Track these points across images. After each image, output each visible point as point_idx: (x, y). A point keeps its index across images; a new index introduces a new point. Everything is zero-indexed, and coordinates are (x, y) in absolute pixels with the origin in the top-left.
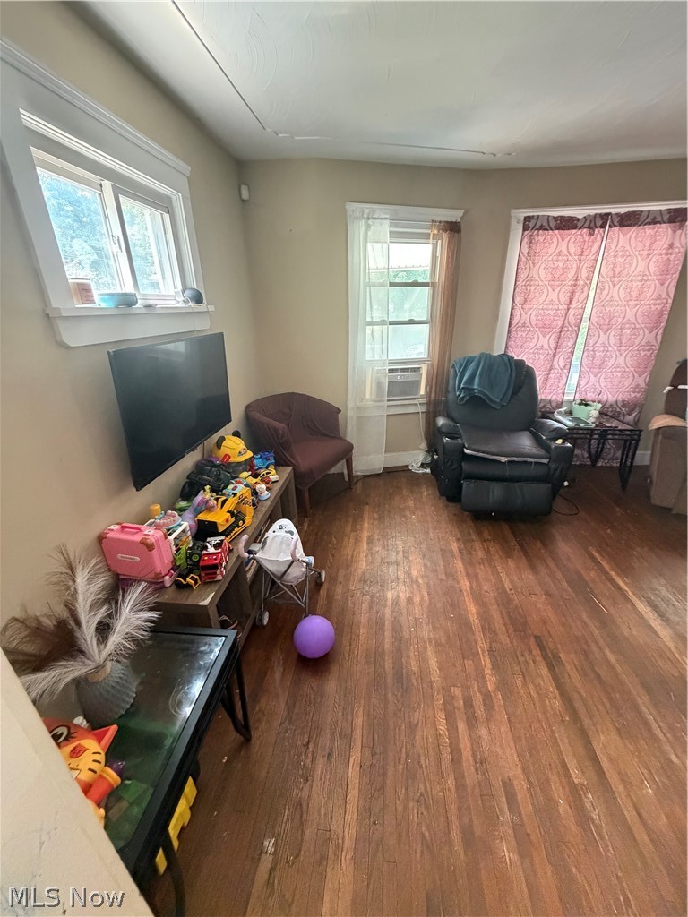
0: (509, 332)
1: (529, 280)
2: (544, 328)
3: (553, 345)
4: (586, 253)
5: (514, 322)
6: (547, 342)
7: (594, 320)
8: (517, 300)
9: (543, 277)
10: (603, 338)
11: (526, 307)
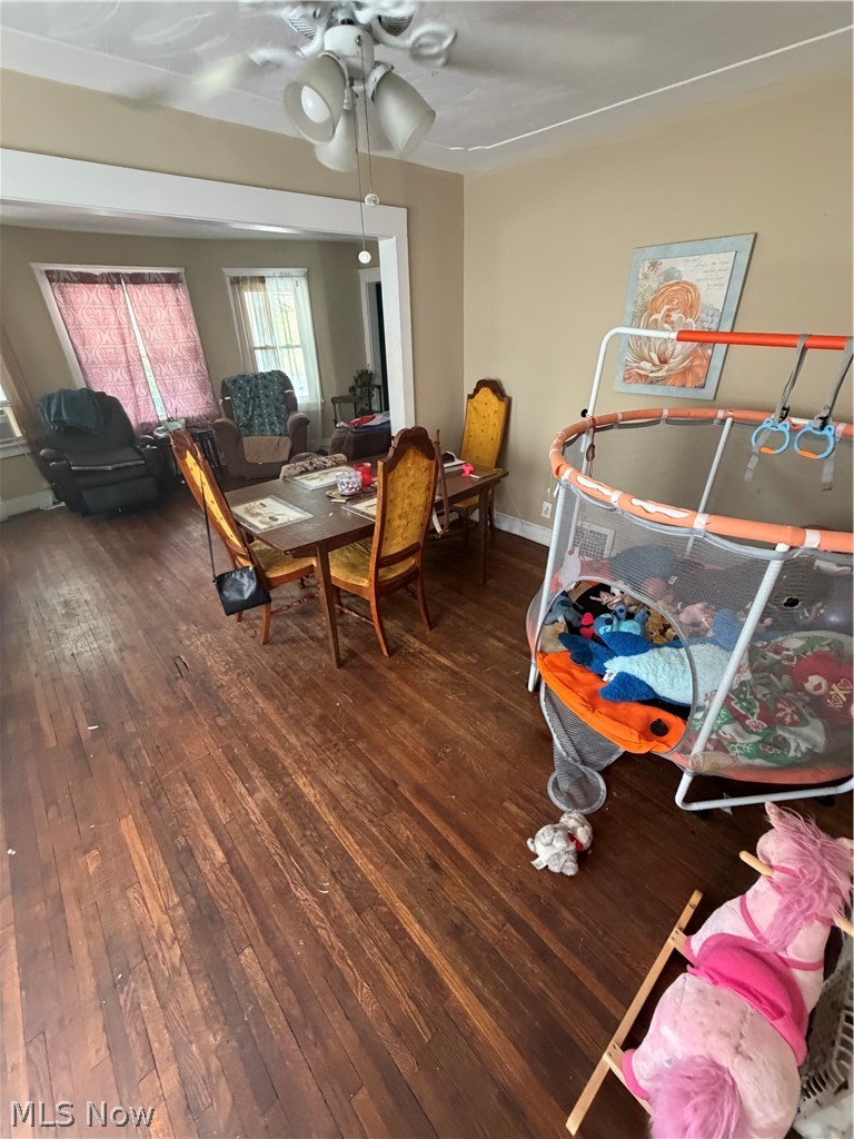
0: (82, 369)
1: (78, 326)
2: (113, 364)
3: (127, 378)
4: (117, 302)
5: (83, 359)
6: (122, 375)
7: (151, 356)
8: (76, 342)
9: (89, 321)
10: (164, 370)
11: (88, 347)
